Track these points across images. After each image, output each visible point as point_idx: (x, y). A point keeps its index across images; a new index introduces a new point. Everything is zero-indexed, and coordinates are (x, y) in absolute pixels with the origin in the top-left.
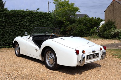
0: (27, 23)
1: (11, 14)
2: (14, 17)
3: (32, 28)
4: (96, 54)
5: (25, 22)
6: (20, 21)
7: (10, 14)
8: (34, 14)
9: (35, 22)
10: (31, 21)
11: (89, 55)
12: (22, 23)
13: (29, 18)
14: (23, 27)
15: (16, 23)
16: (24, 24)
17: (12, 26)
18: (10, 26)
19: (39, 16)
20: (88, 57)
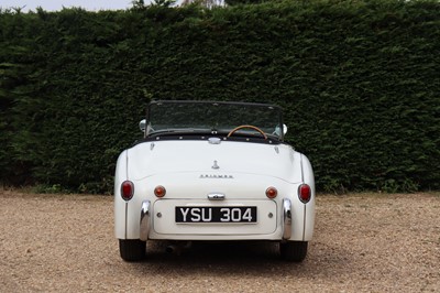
0: (298, 68)
1: (217, 30)
2: (229, 41)
3: (325, 94)
4: (231, 208)
5: (290, 63)
6: (260, 59)
7: (209, 29)
8: (342, 17)
9: (349, 64)
10: (321, 60)
11: (191, 208)
12: (271, 69)
13: (308, 45)
14: (275, 91)
15: (242, 70)
16: (280, 77)
17: (221, 85)
18: (210, 86)
19: (373, 25)
20: (185, 214)
